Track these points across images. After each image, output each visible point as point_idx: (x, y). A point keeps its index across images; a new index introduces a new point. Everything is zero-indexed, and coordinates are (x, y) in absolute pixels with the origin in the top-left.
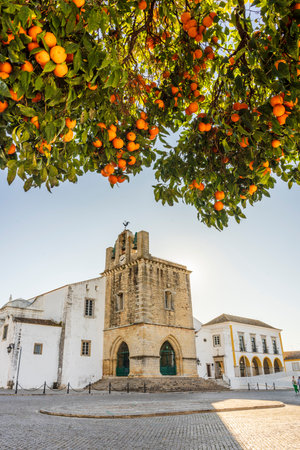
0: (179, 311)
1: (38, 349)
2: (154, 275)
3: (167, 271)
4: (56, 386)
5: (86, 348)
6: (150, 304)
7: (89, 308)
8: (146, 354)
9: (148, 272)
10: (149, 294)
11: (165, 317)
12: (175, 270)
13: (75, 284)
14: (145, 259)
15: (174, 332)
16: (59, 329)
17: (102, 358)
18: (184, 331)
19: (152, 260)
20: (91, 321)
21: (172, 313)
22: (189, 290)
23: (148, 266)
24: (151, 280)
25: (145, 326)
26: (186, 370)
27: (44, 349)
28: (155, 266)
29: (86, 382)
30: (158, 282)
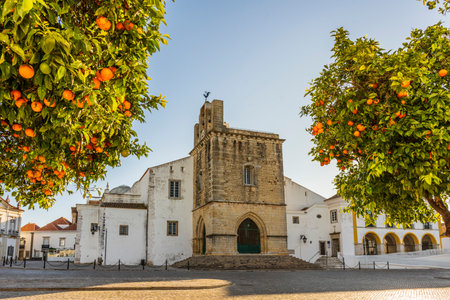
0: (265, 187)
1: (124, 230)
2: (229, 150)
3: (248, 143)
4: (143, 263)
5: (172, 228)
6: (223, 181)
7: (175, 190)
8: (216, 233)
9: (221, 146)
10: (222, 169)
11: (243, 194)
12: (260, 141)
13: (157, 167)
14: (216, 132)
15: (255, 209)
16: (144, 212)
17: (191, 237)
18: (270, 208)
19: (226, 132)
20: (178, 203)
21: (254, 189)
22: (281, 162)
23: (220, 140)
24: (225, 155)
25: (216, 205)
26: (271, 248)
27: (130, 230)
28: (230, 139)
29: (174, 259)
30: (234, 156)
